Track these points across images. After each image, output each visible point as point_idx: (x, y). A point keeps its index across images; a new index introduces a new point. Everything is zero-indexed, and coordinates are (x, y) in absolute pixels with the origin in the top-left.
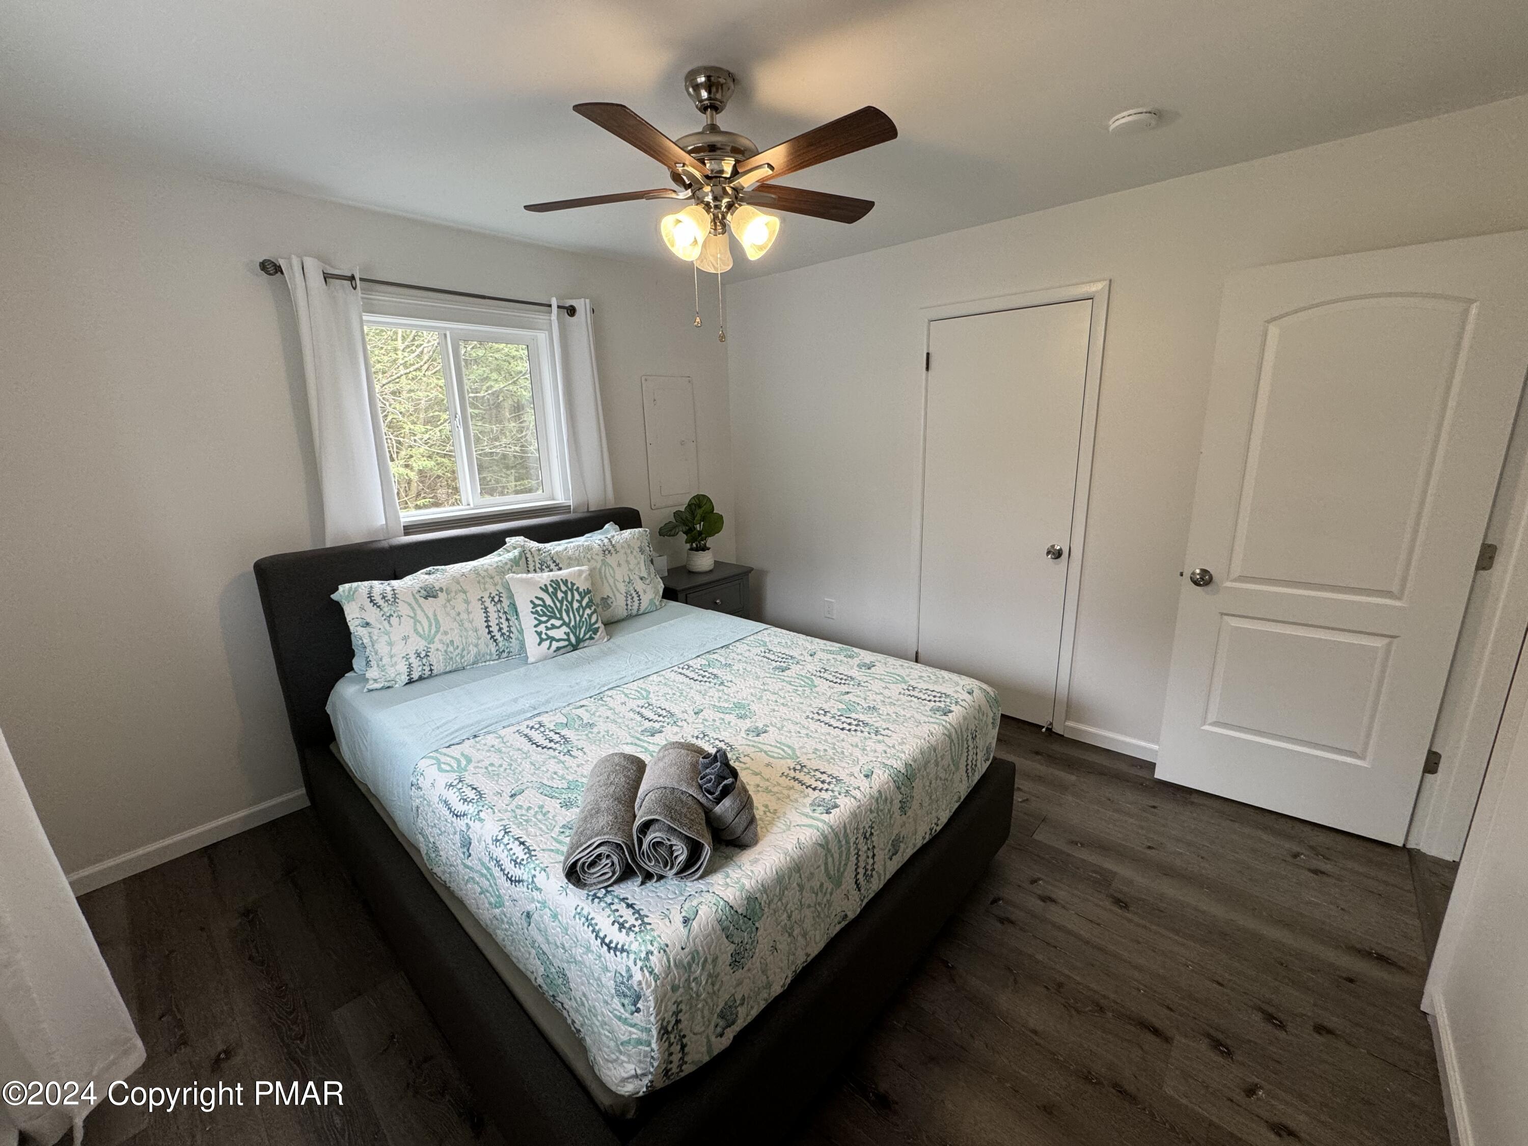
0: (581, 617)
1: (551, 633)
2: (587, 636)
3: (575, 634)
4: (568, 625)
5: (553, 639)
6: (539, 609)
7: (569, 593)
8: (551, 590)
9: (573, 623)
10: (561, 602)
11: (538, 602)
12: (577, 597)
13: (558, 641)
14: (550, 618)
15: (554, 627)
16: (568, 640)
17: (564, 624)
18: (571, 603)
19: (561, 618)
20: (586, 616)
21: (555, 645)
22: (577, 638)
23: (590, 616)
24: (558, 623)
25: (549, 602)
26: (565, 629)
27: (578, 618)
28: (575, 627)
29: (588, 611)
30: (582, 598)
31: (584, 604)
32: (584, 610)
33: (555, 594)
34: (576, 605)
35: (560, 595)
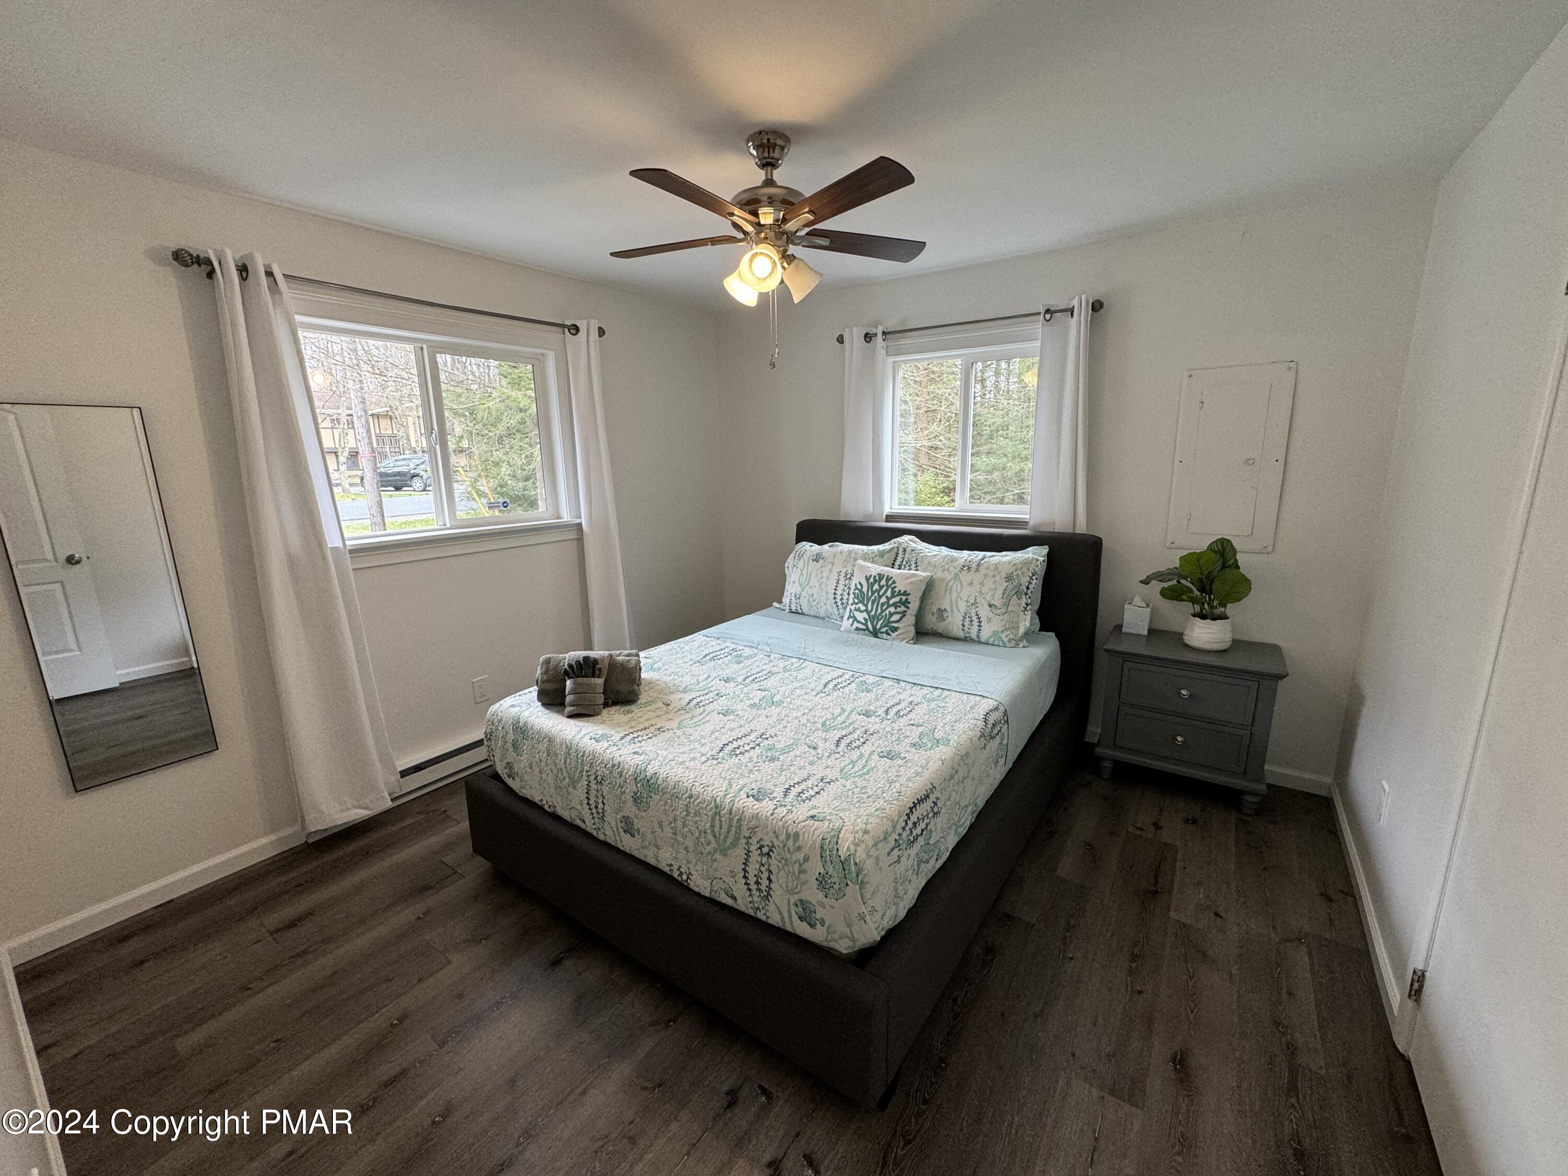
0: (883, 611)
1: (857, 614)
2: (884, 630)
3: (872, 624)
4: (868, 613)
5: (855, 619)
6: (857, 591)
7: (885, 588)
8: (872, 580)
9: (873, 613)
10: (873, 593)
11: (859, 587)
12: (889, 594)
13: (858, 622)
14: (860, 602)
15: (858, 610)
16: (866, 625)
17: (866, 611)
18: (880, 597)
19: (866, 606)
20: (887, 612)
21: (856, 625)
22: (874, 627)
23: (891, 614)
24: (863, 608)
25: (865, 590)
26: (865, 615)
27: (879, 611)
28: (874, 617)
29: (892, 609)
30: (893, 596)
31: (891, 602)
32: (889, 606)
33: (873, 584)
34: (883, 600)
35: (876, 587)
